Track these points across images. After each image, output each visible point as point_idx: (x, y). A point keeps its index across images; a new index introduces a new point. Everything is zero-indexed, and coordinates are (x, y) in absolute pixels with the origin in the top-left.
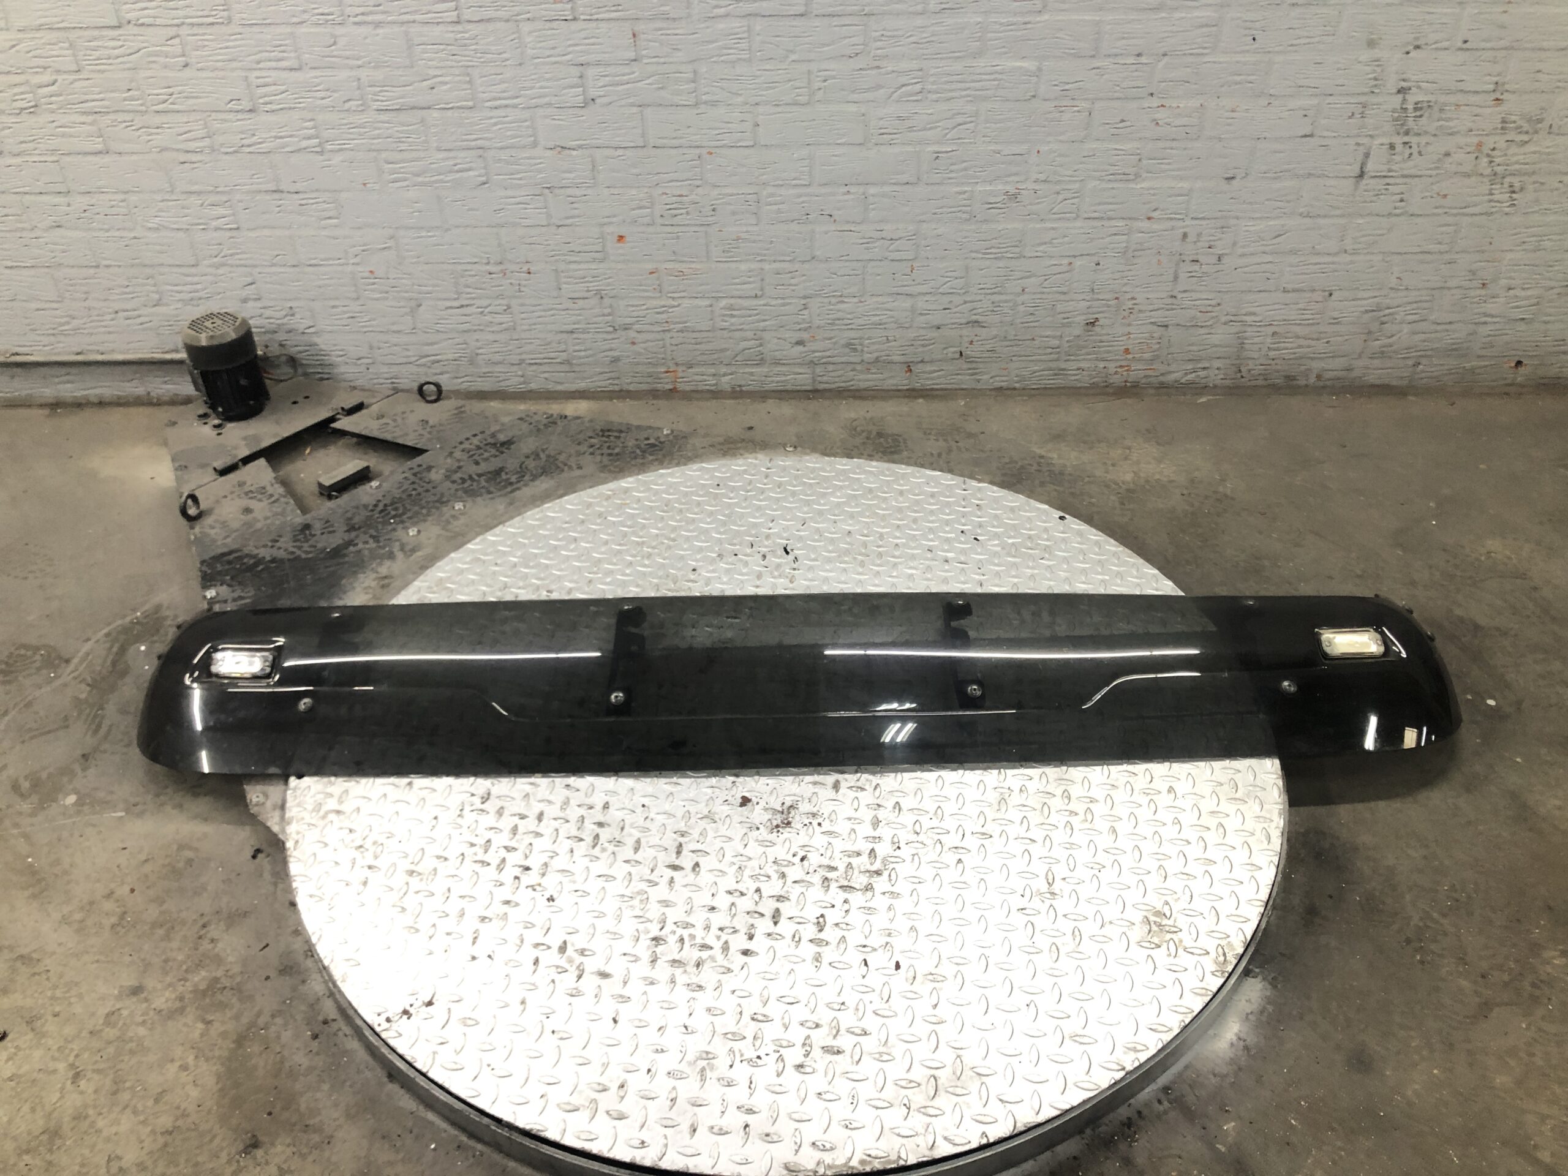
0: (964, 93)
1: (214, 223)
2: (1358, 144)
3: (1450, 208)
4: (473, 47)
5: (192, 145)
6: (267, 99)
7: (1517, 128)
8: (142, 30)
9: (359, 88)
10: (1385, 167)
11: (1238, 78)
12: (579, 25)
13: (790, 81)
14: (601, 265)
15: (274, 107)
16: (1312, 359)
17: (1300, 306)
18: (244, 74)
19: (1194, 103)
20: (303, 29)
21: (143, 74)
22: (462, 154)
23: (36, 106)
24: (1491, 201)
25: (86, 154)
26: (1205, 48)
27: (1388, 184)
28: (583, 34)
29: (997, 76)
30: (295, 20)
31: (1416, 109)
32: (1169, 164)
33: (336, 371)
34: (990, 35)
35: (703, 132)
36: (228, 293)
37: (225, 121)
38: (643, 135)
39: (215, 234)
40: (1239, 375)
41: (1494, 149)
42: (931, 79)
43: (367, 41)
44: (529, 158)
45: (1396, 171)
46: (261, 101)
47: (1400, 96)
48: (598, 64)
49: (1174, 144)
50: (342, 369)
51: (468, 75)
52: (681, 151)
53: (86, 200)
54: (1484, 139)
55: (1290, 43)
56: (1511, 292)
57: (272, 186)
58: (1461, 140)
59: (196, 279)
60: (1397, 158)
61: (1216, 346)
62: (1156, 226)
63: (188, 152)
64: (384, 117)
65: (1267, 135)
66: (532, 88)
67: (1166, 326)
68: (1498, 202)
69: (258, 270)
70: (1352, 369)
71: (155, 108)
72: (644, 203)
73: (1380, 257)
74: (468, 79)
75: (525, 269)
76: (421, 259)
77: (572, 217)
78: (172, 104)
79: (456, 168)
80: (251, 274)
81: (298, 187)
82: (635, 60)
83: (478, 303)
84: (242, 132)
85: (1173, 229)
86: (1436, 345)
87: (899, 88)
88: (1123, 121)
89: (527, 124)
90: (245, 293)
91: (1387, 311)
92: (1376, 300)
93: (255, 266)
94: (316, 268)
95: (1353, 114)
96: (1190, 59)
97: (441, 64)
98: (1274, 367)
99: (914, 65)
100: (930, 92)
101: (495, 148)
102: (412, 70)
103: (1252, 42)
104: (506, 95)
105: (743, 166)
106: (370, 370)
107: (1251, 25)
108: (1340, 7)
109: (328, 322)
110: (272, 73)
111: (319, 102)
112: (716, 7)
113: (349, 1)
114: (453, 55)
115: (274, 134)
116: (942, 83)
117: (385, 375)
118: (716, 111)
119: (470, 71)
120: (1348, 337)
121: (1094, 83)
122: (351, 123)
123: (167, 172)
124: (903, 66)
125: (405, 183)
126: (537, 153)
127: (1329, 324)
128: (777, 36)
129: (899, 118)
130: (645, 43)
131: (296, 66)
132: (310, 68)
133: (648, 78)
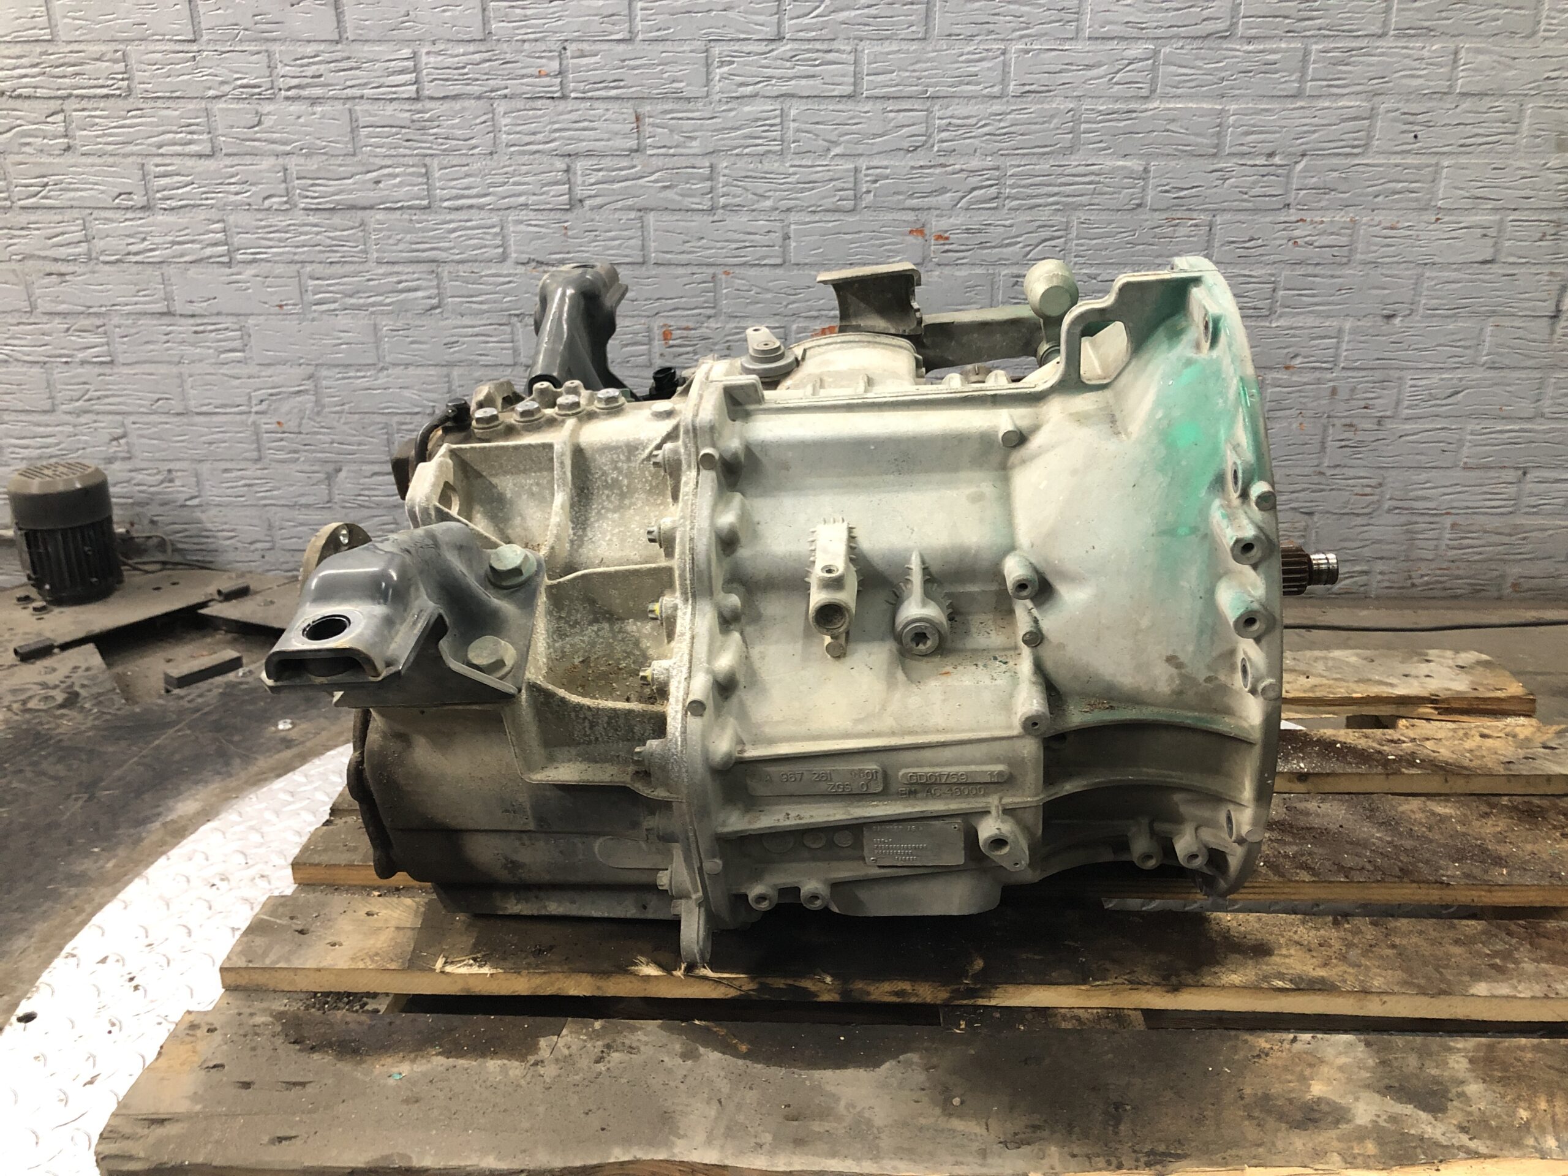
0: (1051, 199)
1: (81, 355)
2: (1551, 274)
4: (435, 130)
5: (63, 252)
6: (166, 193)
8: (18, 104)
9: (285, 181)
11: (1398, 186)
12: (570, 105)
13: (831, 180)
15: (174, 203)
16: (1505, 561)
17: (1485, 489)
18: (139, 160)
19: (1342, 217)
20: (221, 105)
22: (410, 269)
26: (1354, 147)
28: (574, 116)
29: (1092, 178)
30: (211, 93)
32: (1313, 296)
33: (221, 559)
34: (1083, 126)
35: (719, 245)
36: (88, 450)
37: (110, 220)
38: (643, 248)
39: (80, 370)
40: (1409, 582)
42: (1009, 182)
43: (302, 120)
44: (493, 275)
46: (159, 195)
48: (589, 154)
49: (1318, 270)
50: (231, 556)
51: (425, 165)
52: (689, 270)
55: (1463, 141)
57: (161, 307)
59: (49, 429)
61: (1379, 542)
62: (1295, 378)
63: (56, 260)
64: (312, 219)
65: (1436, 259)
66: (505, 183)
67: (1310, 514)
69: (132, 418)
70: (1559, 576)
71: (22, 203)
72: (639, 338)
74: (423, 170)
76: (346, 407)
78: (43, 198)
79: (400, 286)
80: (123, 425)
81: (195, 308)
84: (129, 236)
85: (1319, 381)
87: (970, 192)
88: (1250, 240)
89: (497, 230)
90: (113, 448)
93: (130, 413)
94: (207, 418)
95: (1544, 235)
96: (1335, 161)
97: (393, 152)
98: (1457, 572)
99: (989, 162)
100: (1008, 197)
101: (452, 261)
102: (356, 159)
103: (1413, 140)
104: (474, 191)
105: (768, 290)
106: (267, 558)
107: (1411, 118)
108: (1521, 98)
109: (215, 491)
110: (177, 160)
111: (233, 198)
112: (742, 84)
113: (282, 70)
114: (408, 140)
115: (171, 238)
116: (1024, 186)
117: (285, 567)
118: (736, 218)
119: (428, 160)
120: (1551, 532)
121: (1214, 190)
122: (271, 226)
123: (28, 286)
124: (975, 163)
125: (333, 306)
126: (506, 268)
127: (1526, 513)
128: (817, 123)
129: (968, 231)
130: (650, 129)
131: (208, 151)
132: (226, 155)
133: (653, 173)
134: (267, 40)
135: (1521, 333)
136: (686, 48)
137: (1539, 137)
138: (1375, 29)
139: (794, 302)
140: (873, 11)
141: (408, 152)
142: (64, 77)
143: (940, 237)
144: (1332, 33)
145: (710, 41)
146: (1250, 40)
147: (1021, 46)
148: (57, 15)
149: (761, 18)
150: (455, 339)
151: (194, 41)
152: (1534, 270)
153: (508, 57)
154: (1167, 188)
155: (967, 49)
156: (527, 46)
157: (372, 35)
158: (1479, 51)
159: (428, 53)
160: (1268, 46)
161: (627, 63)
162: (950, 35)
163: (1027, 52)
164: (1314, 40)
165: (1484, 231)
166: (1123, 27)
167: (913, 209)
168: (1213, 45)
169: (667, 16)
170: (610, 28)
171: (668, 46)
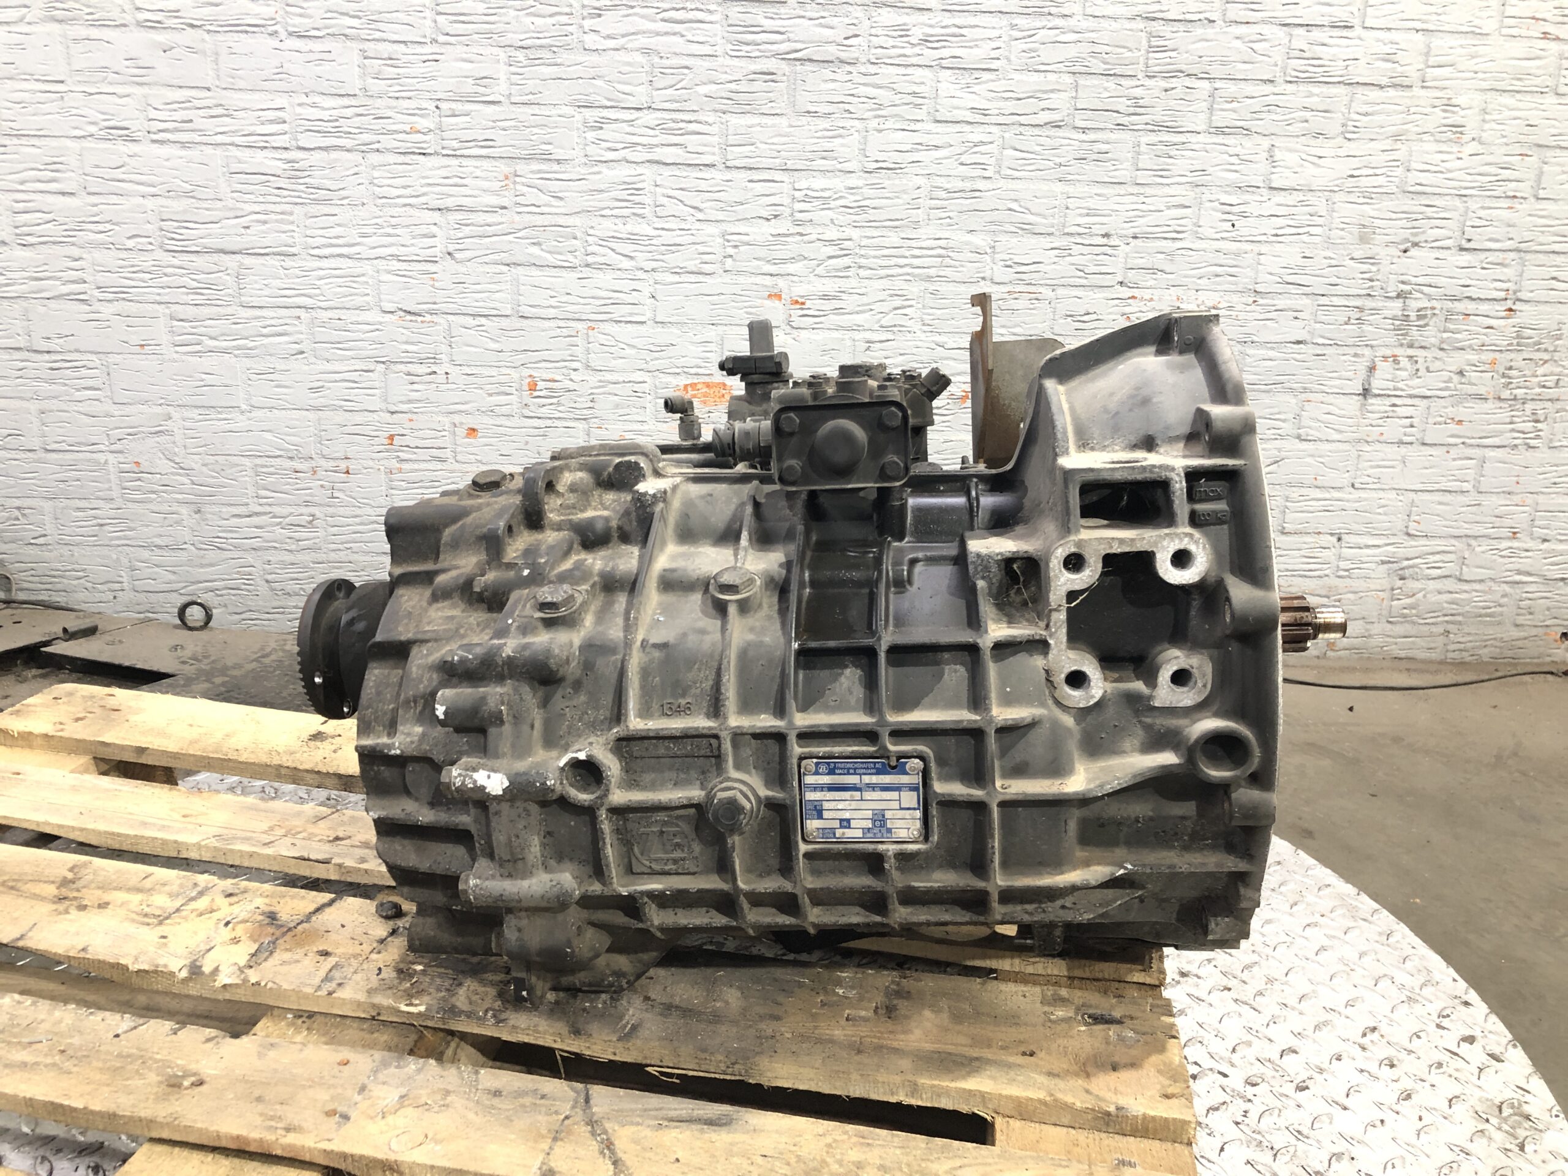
0: (902, 270)
2: (1356, 355)
3: (1468, 438)
4: (306, 180)
6: (25, 229)
7: (1535, 344)
9: (149, 222)
10: (1391, 385)
11: (1219, 270)
12: (441, 161)
13: (694, 243)
14: (445, 466)
17: (1302, 553)
19: (1170, 297)
20: (89, 144)
22: (278, 313)
24: (1513, 430)
26: (1178, 232)
27: (1394, 405)
28: (444, 172)
29: (940, 251)
31: (1419, 317)
33: (69, 599)
35: (585, 301)
38: (511, 302)
41: (1510, 368)
42: (863, 252)
43: (168, 164)
44: (360, 323)
45: (1402, 390)
47: (1401, 300)
48: (460, 208)
50: (82, 596)
51: (291, 214)
52: (552, 324)
54: (1497, 355)
55: (1274, 232)
56: (1546, 544)
58: (1473, 357)
60: (1404, 374)
64: (177, 261)
65: (1255, 339)
66: (374, 234)
68: (1524, 433)
70: (1370, 636)
73: (1392, 495)
74: (291, 218)
75: (343, 465)
77: (410, 401)
81: (52, 346)
82: (505, 208)
83: (277, 510)
86: (1467, 608)
87: (826, 260)
88: (1088, 314)
91: (1406, 563)
92: (1389, 548)
94: (60, 456)
95: (1349, 319)
96: (1164, 243)
97: (261, 199)
99: (844, 233)
100: (860, 267)
101: (320, 308)
102: (223, 203)
103: (1231, 228)
104: (340, 241)
105: (634, 347)
106: (118, 599)
107: (1228, 208)
108: (1326, 193)
109: (67, 531)
111: (92, 236)
112: (610, 149)
113: (153, 114)
114: (279, 188)
115: (28, 274)
116: (875, 257)
117: (138, 608)
118: (600, 275)
119: (297, 210)
120: (1362, 594)
121: (1053, 266)
122: (133, 266)
124: (832, 234)
125: (198, 348)
126: (373, 316)
127: (1339, 577)
128: (681, 189)
129: (825, 297)
130: (518, 187)
133: (520, 230)
134: (138, 84)
135: (1331, 408)
136: (554, 112)
137: (1343, 229)
139: (657, 359)
140: (733, 86)
141: (278, 199)
143: (797, 302)
144: (1156, 128)
145: (579, 107)
146: (1084, 130)
147: (873, 123)
149: (627, 88)
150: (320, 384)
151: (62, 82)
152: (1341, 350)
153: (381, 113)
154: (1008, 263)
155: (821, 127)
156: (400, 101)
157: (242, 84)
158: (1290, 150)
159: (300, 105)
160: (1099, 136)
161: (498, 123)
162: (809, 112)
163: (880, 131)
164: (1141, 133)
165: (1295, 314)
166: (968, 113)
167: (771, 275)
168: (1048, 133)
169: (538, 81)
170: (482, 90)
171: (536, 110)
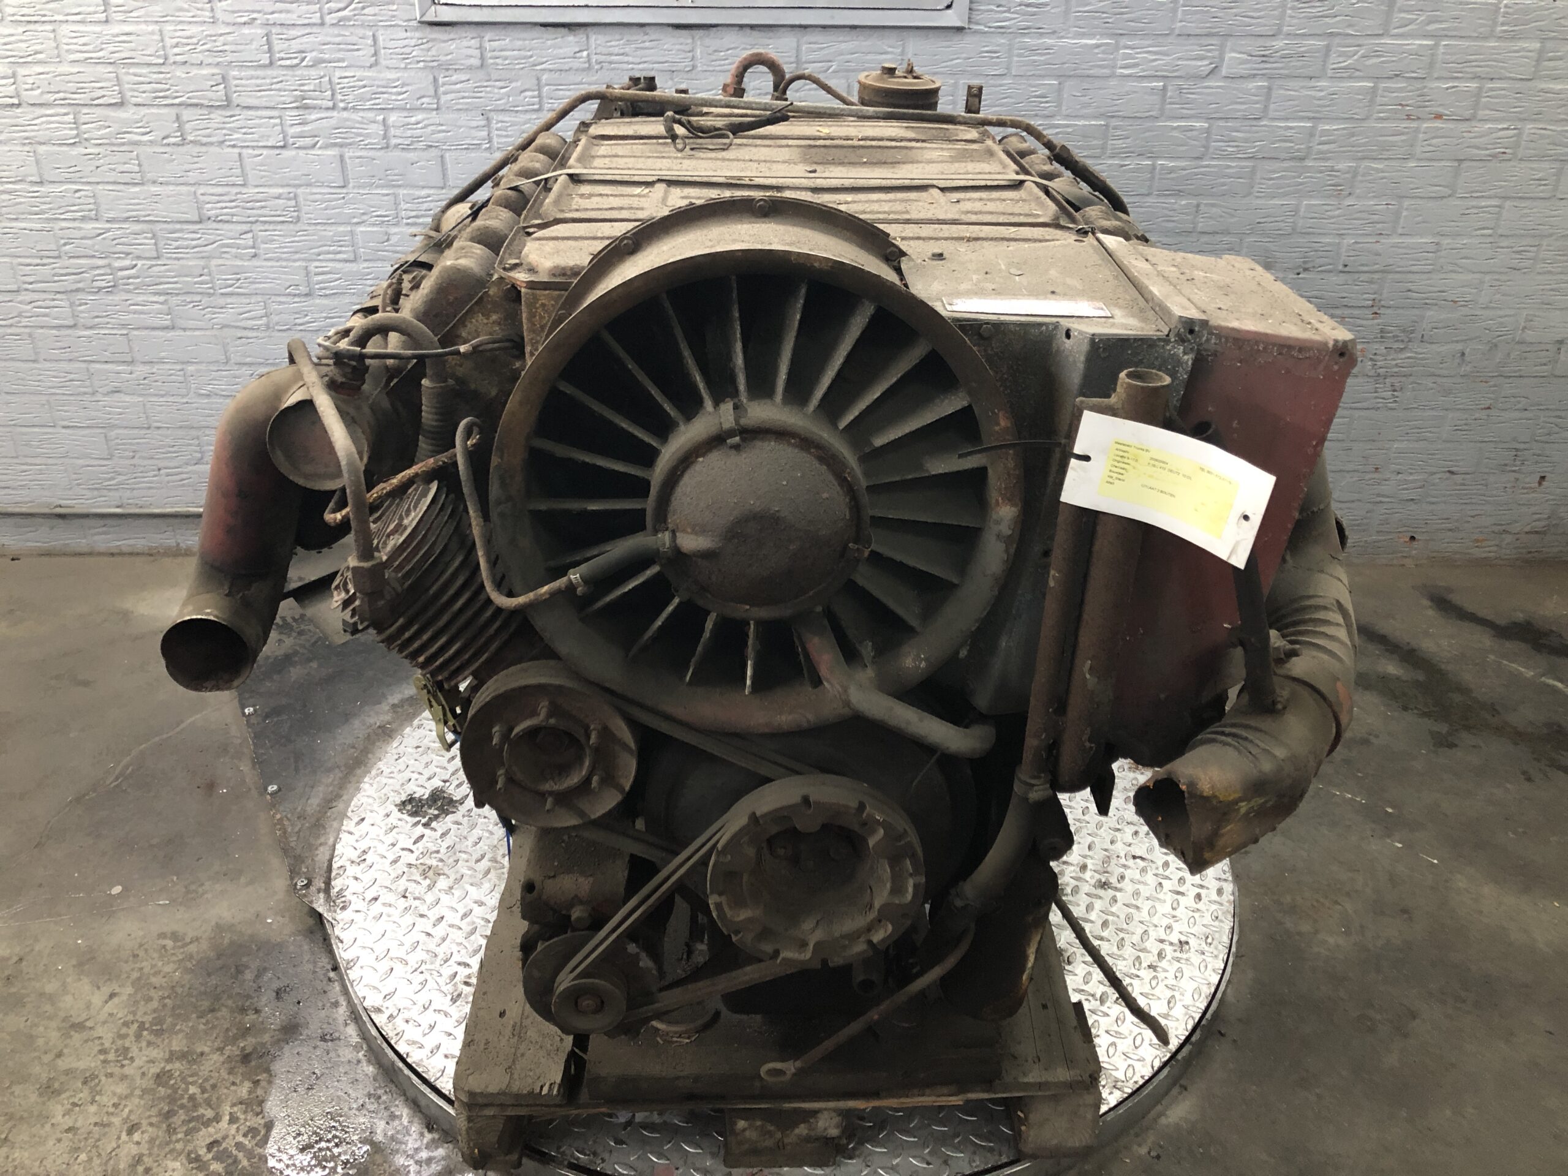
5: (249, 324)
8: (220, 226)
18: (304, 264)
21: (214, 262)
23: (114, 286)
25: (154, 329)
30: (355, 220)
37: (284, 303)
53: (146, 369)
63: (245, 329)
71: (221, 291)
78: (237, 288)
84: (295, 313)
110: (331, 264)
123: (225, 346)
131: (352, 257)
132: (366, 260)
138: (1145, 191)
142: (252, 209)
148: (248, 168)
